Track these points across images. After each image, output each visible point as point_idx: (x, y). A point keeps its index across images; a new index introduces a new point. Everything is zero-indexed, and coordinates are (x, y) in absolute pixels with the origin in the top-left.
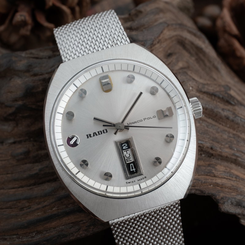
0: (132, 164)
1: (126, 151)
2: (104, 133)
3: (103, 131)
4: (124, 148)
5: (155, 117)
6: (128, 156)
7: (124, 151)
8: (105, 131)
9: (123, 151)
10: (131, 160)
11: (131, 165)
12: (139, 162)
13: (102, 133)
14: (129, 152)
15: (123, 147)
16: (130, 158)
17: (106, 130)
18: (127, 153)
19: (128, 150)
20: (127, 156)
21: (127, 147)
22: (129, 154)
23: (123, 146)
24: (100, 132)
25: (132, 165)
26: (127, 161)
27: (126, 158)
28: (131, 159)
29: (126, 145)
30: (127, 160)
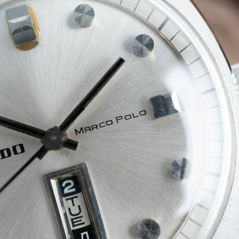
0: (86, 233)
1: (72, 199)
2: (16, 153)
3: (14, 148)
4: (66, 191)
5: (143, 113)
6: (75, 211)
7: (67, 200)
8: (19, 150)
9: (64, 199)
10: (84, 223)
11: (82, 234)
12: (103, 229)
13: (9, 155)
14: (79, 200)
15: (64, 188)
16: (82, 217)
17: (21, 146)
18: (74, 205)
19: (77, 197)
20: (73, 213)
21: (74, 190)
22: (79, 206)
23: (64, 185)
24: (5, 152)
25: (85, 236)
26: (74, 226)
27: (70, 217)
28: (83, 220)
29: (72, 184)
30: (73, 223)
